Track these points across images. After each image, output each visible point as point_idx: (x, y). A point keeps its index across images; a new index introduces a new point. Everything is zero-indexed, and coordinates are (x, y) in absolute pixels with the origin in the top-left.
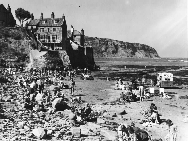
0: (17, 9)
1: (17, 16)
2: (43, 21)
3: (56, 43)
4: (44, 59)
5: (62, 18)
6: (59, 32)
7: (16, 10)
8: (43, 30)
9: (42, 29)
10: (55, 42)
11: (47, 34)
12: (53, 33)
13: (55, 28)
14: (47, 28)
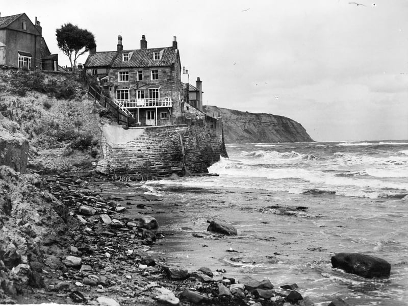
0: (62, 26)
1: (61, 44)
2: (125, 55)
3: (162, 106)
4: (139, 147)
5: (172, 46)
6: (166, 79)
7: (60, 28)
8: (127, 76)
9: (124, 73)
10: (157, 105)
11: (137, 85)
12: (152, 83)
13: (157, 71)
14: (136, 71)
